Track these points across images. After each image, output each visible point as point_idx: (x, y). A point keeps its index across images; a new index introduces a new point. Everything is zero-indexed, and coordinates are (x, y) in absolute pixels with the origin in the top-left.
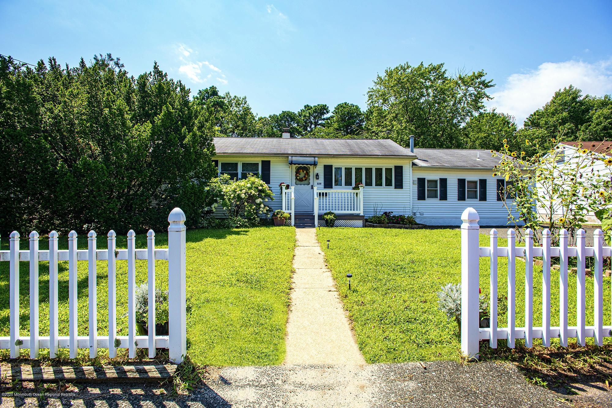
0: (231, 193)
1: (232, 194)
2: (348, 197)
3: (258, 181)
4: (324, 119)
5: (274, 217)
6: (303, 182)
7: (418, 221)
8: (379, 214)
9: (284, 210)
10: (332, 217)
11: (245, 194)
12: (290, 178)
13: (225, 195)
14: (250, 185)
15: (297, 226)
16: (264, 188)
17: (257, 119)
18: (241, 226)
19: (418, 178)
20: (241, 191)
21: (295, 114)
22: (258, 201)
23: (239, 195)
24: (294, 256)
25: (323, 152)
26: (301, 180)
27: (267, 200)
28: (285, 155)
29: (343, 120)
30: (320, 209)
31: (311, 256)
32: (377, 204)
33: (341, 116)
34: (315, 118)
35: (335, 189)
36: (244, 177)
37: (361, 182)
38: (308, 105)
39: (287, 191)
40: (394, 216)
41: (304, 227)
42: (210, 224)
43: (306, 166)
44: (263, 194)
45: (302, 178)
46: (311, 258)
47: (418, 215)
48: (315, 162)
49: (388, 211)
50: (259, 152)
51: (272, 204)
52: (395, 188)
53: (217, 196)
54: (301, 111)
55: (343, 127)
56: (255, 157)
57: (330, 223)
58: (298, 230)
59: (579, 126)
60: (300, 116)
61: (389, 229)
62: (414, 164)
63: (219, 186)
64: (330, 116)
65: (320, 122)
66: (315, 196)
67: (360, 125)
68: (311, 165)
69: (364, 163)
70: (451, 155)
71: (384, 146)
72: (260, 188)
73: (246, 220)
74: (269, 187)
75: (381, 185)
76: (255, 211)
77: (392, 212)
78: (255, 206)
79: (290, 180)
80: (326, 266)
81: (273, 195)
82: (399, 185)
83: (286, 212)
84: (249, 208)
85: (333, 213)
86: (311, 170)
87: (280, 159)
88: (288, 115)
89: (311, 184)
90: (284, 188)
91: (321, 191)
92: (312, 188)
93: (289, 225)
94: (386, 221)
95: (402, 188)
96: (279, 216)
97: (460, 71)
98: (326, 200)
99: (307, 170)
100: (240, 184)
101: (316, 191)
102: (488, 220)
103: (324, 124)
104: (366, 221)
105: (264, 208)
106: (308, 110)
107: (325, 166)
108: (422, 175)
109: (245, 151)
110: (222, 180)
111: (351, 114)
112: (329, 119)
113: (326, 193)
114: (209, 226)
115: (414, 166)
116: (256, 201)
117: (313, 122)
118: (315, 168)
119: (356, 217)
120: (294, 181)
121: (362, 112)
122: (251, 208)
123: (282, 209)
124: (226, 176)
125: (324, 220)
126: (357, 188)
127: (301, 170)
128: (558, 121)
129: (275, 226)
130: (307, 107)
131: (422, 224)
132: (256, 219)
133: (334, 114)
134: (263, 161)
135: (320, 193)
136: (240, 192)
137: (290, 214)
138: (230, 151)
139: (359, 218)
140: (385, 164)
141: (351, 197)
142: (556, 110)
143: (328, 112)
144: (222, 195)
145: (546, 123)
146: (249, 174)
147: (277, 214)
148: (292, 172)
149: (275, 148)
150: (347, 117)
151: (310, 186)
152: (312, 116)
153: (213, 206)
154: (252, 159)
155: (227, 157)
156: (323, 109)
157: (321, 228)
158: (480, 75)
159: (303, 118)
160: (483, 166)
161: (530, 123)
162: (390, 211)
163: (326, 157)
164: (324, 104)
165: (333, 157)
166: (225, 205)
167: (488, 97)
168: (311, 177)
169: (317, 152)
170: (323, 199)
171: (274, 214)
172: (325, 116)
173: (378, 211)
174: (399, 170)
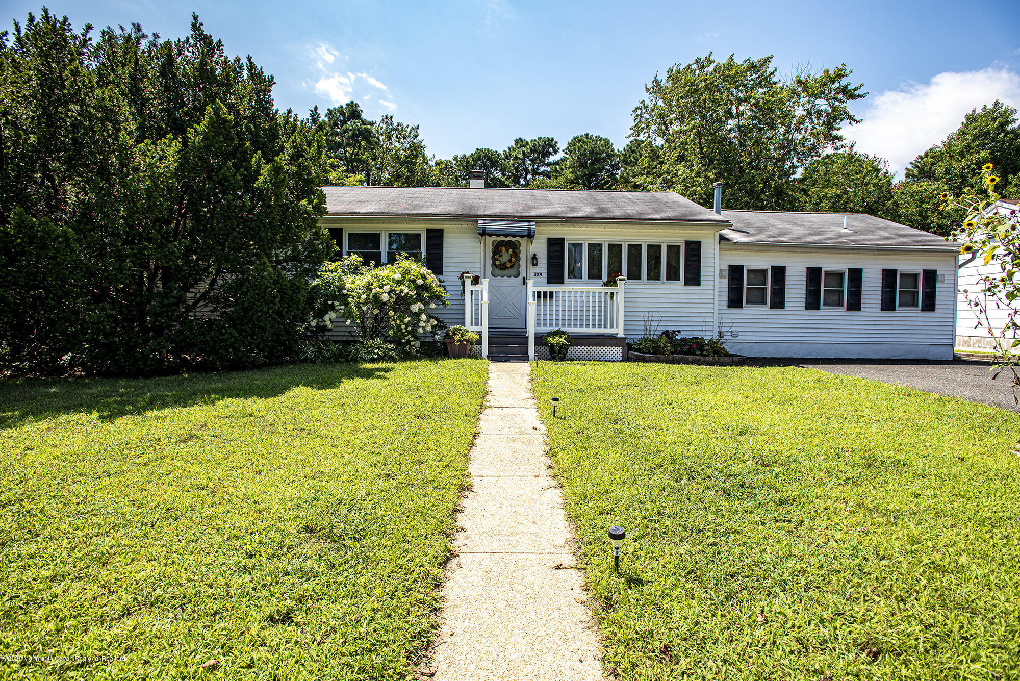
0: (361, 291)
1: (363, 293)
2: (594, 302)
3: (417, 269)
4: (549, 164)
5: (448, 340)
6: (507, 272)
7: (729, 349)
8: (654, 334)
9: (468, 326)
10: (562, 340)
11: (389, 293)
12: (482, 263)
13: (349, 295)
14: (400, 276)
15: (494, 357)
16: (427, 281)
17: (432, 163)
18: (381, 359)
19: (730, 266)
20: (381, 287)
21: (498, 155)
22: (415, 307)
23: (376, 296)
24: (475, 435)
25: (546, 212)
26: (503, 267)
27: (433, 306)
28: (473, 218)
29: (583, 165)
30: (538, 325)
31: (515, 436)
32: (651, 314)
33: (578, 158)
34: (533, 161)
35: (570, 284)
36: (392, 260)
37: (618, 272)
38: (521, 139)
39: (474, 288)
40: (682, 340)
41: (506, 360)
42: (321, 353)
43: (513, 239)
44: (426, 295)
45: (505, 263)
46: (514, 441)
47: (727, 337)
48: (529, 231)
49: (671, 329)
50: (420, 212)
51: (445, 315)
52: (685, 284)
53: (334, 298)
54: (509, 149)
55: (582, 177)
56: (414, 221)
57: (559, 353)
58: (494, 367)
59: (1010, 177)
60: (507, 157)
61: (676, 366)
62: (722, 238)
63: (339, 278)
64: (559, 159)
65: (542, 169)
66: (530, 299)
67: (612, 174)
68: (522, 237)
69: (625, 236)
70: (793, 223)
71: (664, 204)
72: (420, 282)
73: (392, 346)
74: (440, 281)
75: (658, 278)
76: (409, 329)
77: (679, 332)
78: (409, 319)
79: (482, 267)
80: (550, 467)
81: (446, 296)
82: (693, 279)
83: (470, 330)
84: (398, 322)
85: (564, 333)
86: (523, 248)
87: (464, 226)
88: (486, 155)
89: (523, 274)
90: (468, 282)
91: (542, 289)
92: (525, 283)
93: (476, 356)
94: (669, 349)
95: (699, 284)
96: (457, 338)
97: (799, 71)
98: (551, 306)
99: (514, 248)
100: (380, 273)
101: (532, 288)
102: (862, 347)
103: (550, 172)
104: (630, 347)
105: (427, 322)
106: (521, 147)
107: (549, 239)
108: (737, 259)
109: (395, 210)
110: (348, 265)
111: (597, 154)
112: (559, 165)
113: (551, 293)
114: (318, 357)
115: (723, 242)
116: (411, 307)
117: (530, 168)
118: (529, 243)
119: (610, 340)
120: (489, 269)
121: (616, 151)
122: (402, 321)
123: (464, 324)
124: (355, 258)
125: (547, 345)
126: (611, 282)
127: (504, 249)
128: (969, 166)
129: (449, 358)
130: (520, 142)
131: (737, 356)
132: (412, 343)
133: (566, 153)
134: (428, 230)
135: (539, 293)
136: (378, 289)
137: (480, 333)
138: (364, 210)
139: (615, 342)
140: (666, 237)
141: (600, 302)
142: (968, 147)
143: (556, 152)
144: (344, 295)
145: (947, 172)
146: (400, 254)
147: (454, 334)
148: (485, 251)
149: (454, 204)
150: (589, 159)
151: (520, 278)
152: (528, 157)
153: (327, 318)
154: (409, 226)
155: (359, 221)
156: (546, 147)
157: (540, 362)
158: (840, 75)
159: (512, 162)
160: (857, 244)
161: (916, 172)
162: (676, 329)
163: (551, 222)
164: (550, 137)
165: (566, 222)
166: (349, 314)
167: (851, 118)
168: (523, 262)
169: (534, 212)
170: (545, 305)
171: (447, 334)
172: (552, 159)
173: (652, 328)
174: (694, 248)
